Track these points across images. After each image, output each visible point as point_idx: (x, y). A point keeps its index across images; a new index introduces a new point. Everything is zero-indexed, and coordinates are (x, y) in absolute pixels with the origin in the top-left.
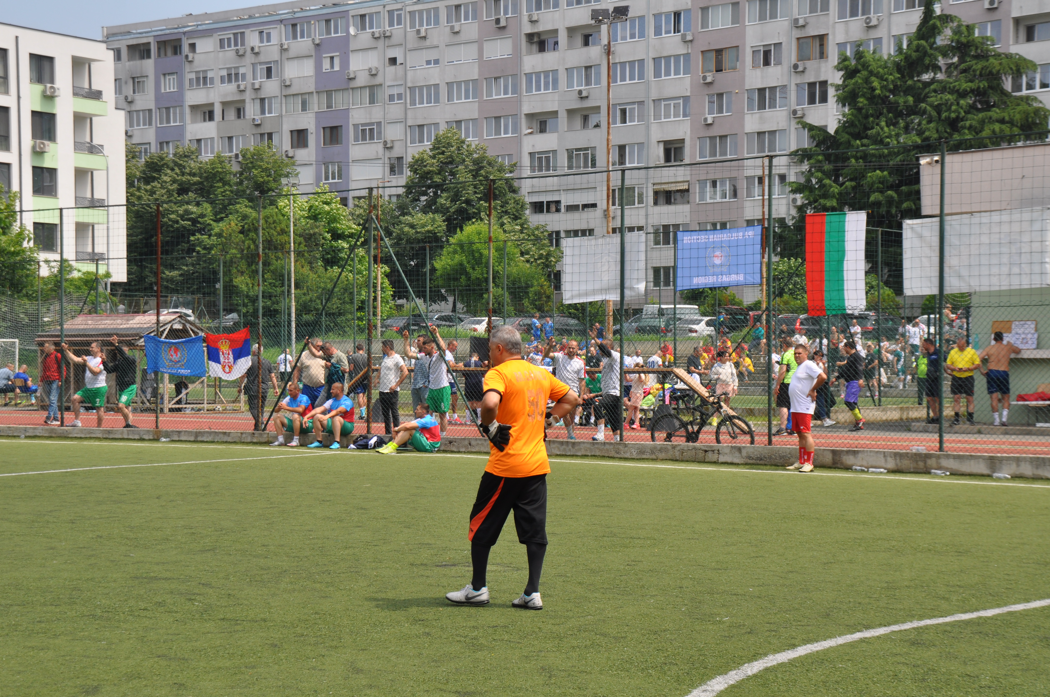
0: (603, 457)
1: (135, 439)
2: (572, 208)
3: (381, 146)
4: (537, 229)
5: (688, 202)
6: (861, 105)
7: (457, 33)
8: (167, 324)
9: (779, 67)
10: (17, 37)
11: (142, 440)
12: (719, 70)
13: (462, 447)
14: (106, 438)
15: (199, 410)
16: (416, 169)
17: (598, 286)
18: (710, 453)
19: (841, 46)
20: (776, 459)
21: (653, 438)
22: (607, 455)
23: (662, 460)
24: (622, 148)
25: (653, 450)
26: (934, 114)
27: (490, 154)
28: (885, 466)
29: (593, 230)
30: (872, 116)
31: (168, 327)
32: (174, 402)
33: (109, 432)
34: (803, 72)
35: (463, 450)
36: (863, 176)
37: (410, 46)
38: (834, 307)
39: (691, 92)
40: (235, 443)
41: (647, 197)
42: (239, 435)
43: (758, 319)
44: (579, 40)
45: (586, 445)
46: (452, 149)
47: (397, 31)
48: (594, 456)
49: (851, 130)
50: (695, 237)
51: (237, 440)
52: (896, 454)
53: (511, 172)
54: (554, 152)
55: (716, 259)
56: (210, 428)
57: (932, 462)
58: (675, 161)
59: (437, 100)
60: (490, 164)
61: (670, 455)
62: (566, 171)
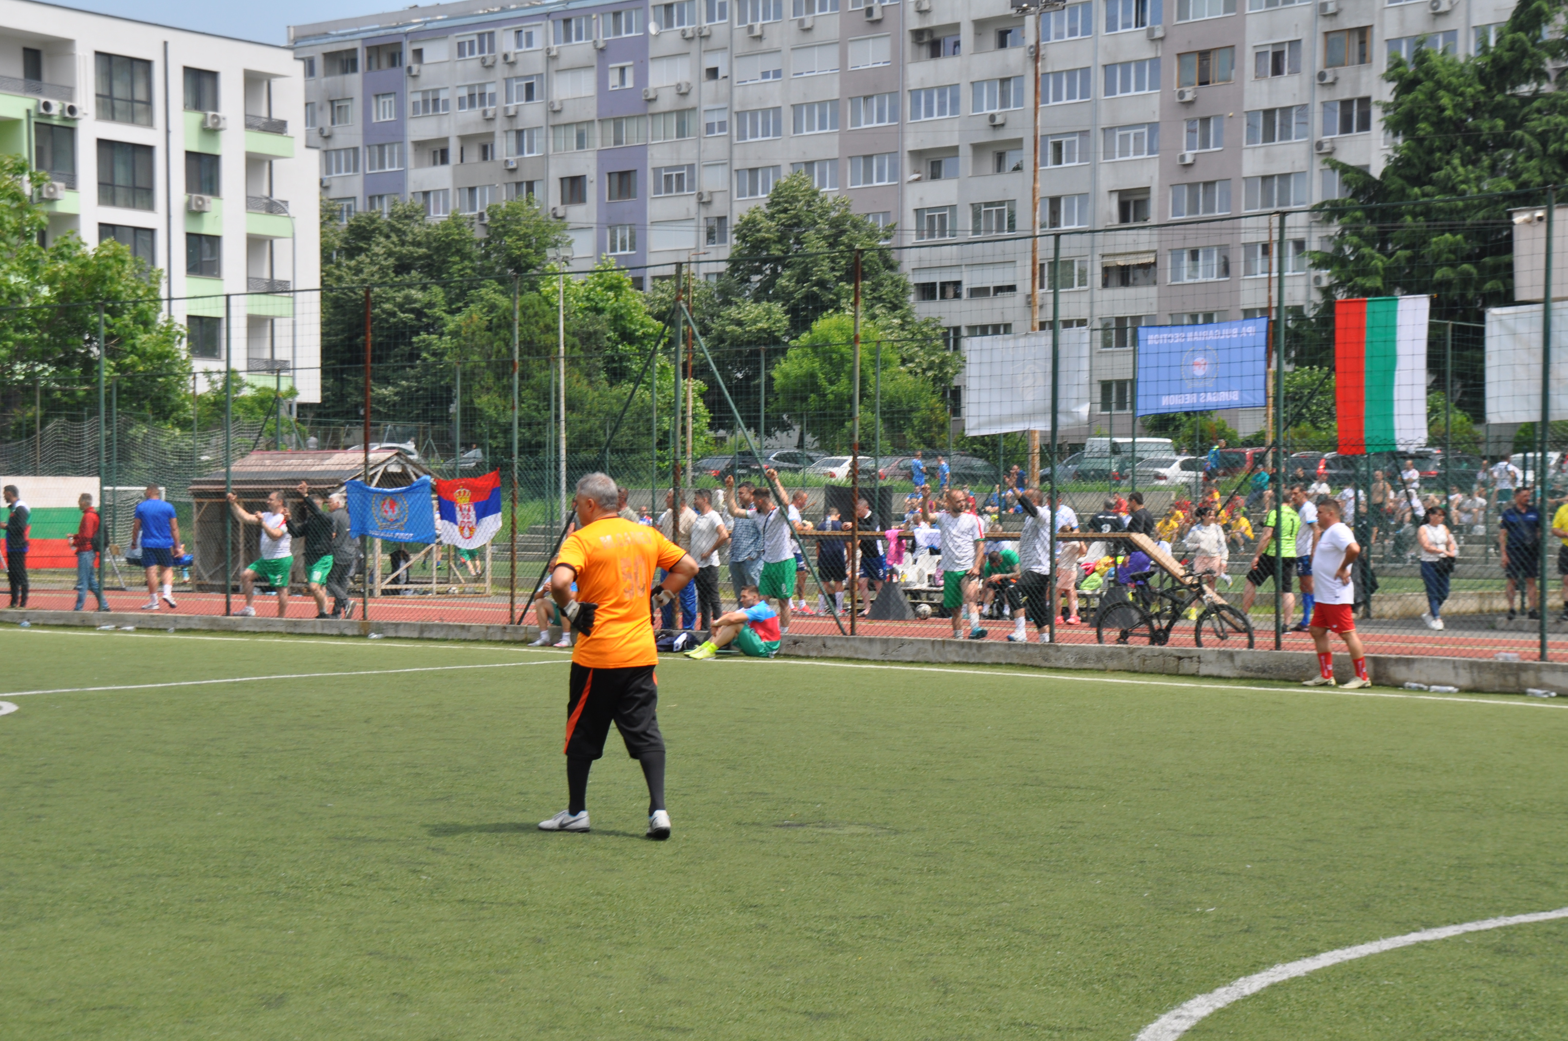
0: (1024, 666)
1: (332, 635)
2: (978, 292)
3: (693, 202)
4: (927, 323)
5: (1155, 283)
6: (1421, 133)
7: (809, 30)
8: (379, 465)
9: (1296, 77)
10: (166, 43)
11: (342, 636)
12: (1204, 82)
13: (813, 650)
14: (291, 634)
15: (426, 592)
16: (745, 236)
17: (1017, 409)
18: (1186, 660)
19: (1393, 44)
20: (1286, 670)
21: (1100, 638)
22: (1029, 663)
23: (1114, 671)
24: (1055, 202)
25: (1100, 656)
26: (1537, 146)
27: (856, 211)
28: (1455, 682)
29: (1010, 325)
30: (1439, 149)
31: (381, 469)
32: (389, 580)
33: (296, 624)
34: (1333, 84)
35: (814, 654)
36: (1425, 242)
37: (738, 50)
38: (1377, 441)
39: (1161, 116)
40: (477, 641)
41: (1092, 275)
42: (484, 629)
43: (1260, 459)
44: (991, 39)
45: (998, 648)
46: (799, 205)
47: (719, 27)
48: (1011, 664)
49: (1407, 172)
50: (1165, 336)
51: (481, 637)
52: (1472, 665)
53: (887, 238)
54: (953, 207)
55: (1196, 368)
56: (441, 619)
57: (1528, 677)
58: (1135, 220)
59: (778, 132)
60: (855, 226)
61: (1125, 663)
62: (971, 236)
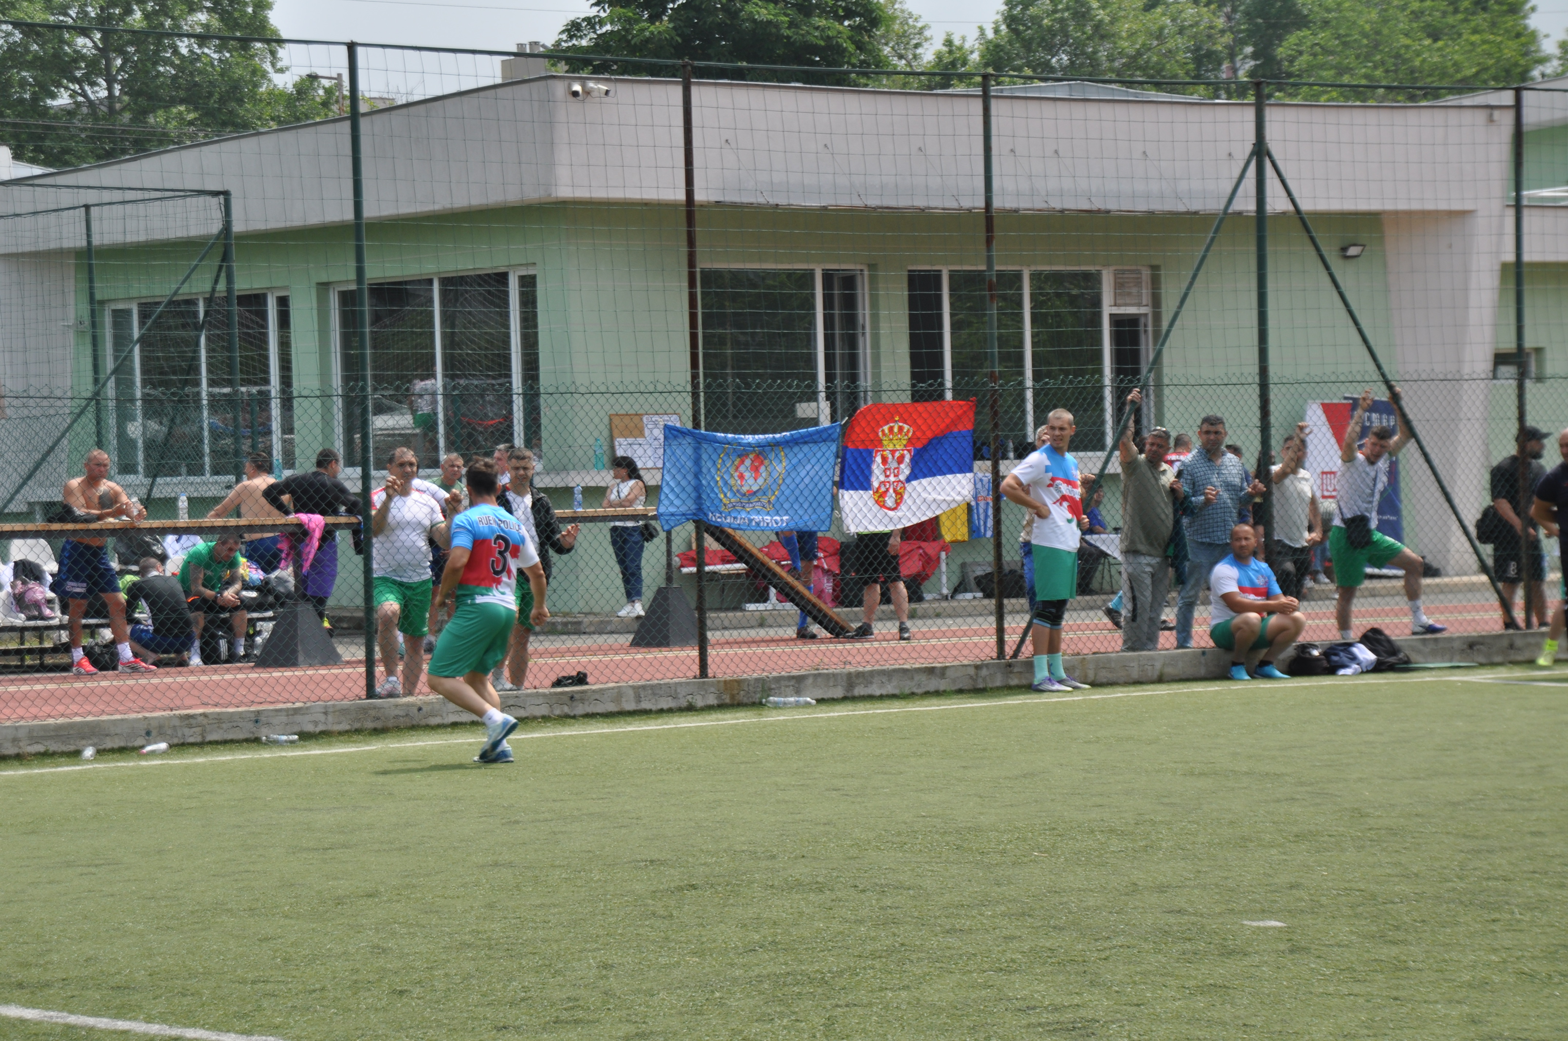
1: (661, 711)
51: (966, 684)
